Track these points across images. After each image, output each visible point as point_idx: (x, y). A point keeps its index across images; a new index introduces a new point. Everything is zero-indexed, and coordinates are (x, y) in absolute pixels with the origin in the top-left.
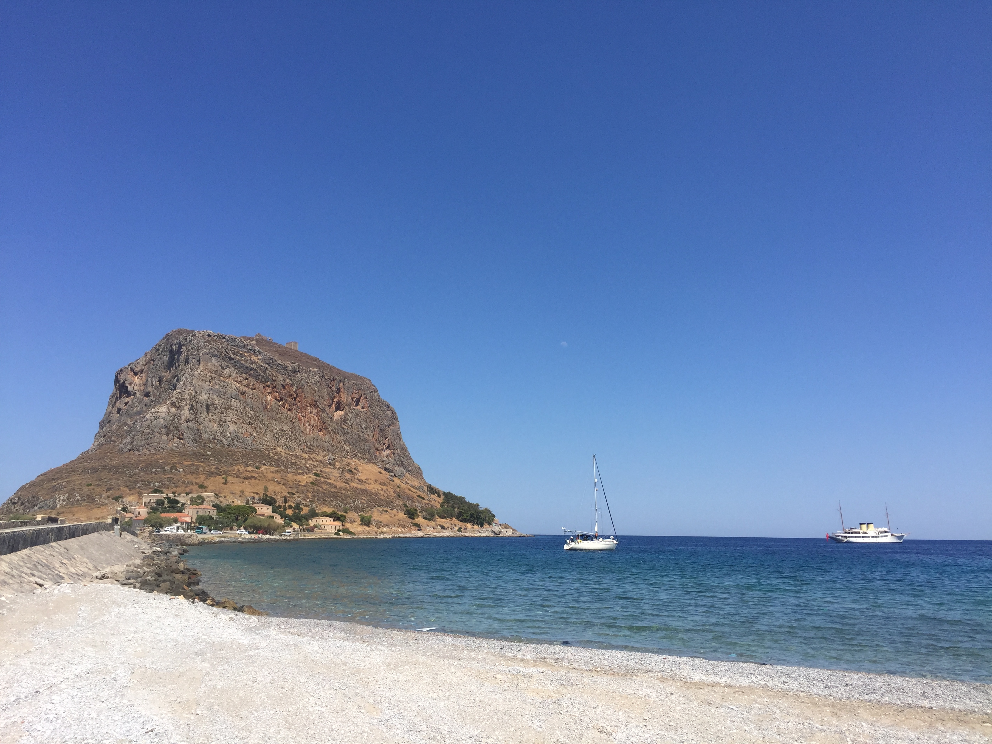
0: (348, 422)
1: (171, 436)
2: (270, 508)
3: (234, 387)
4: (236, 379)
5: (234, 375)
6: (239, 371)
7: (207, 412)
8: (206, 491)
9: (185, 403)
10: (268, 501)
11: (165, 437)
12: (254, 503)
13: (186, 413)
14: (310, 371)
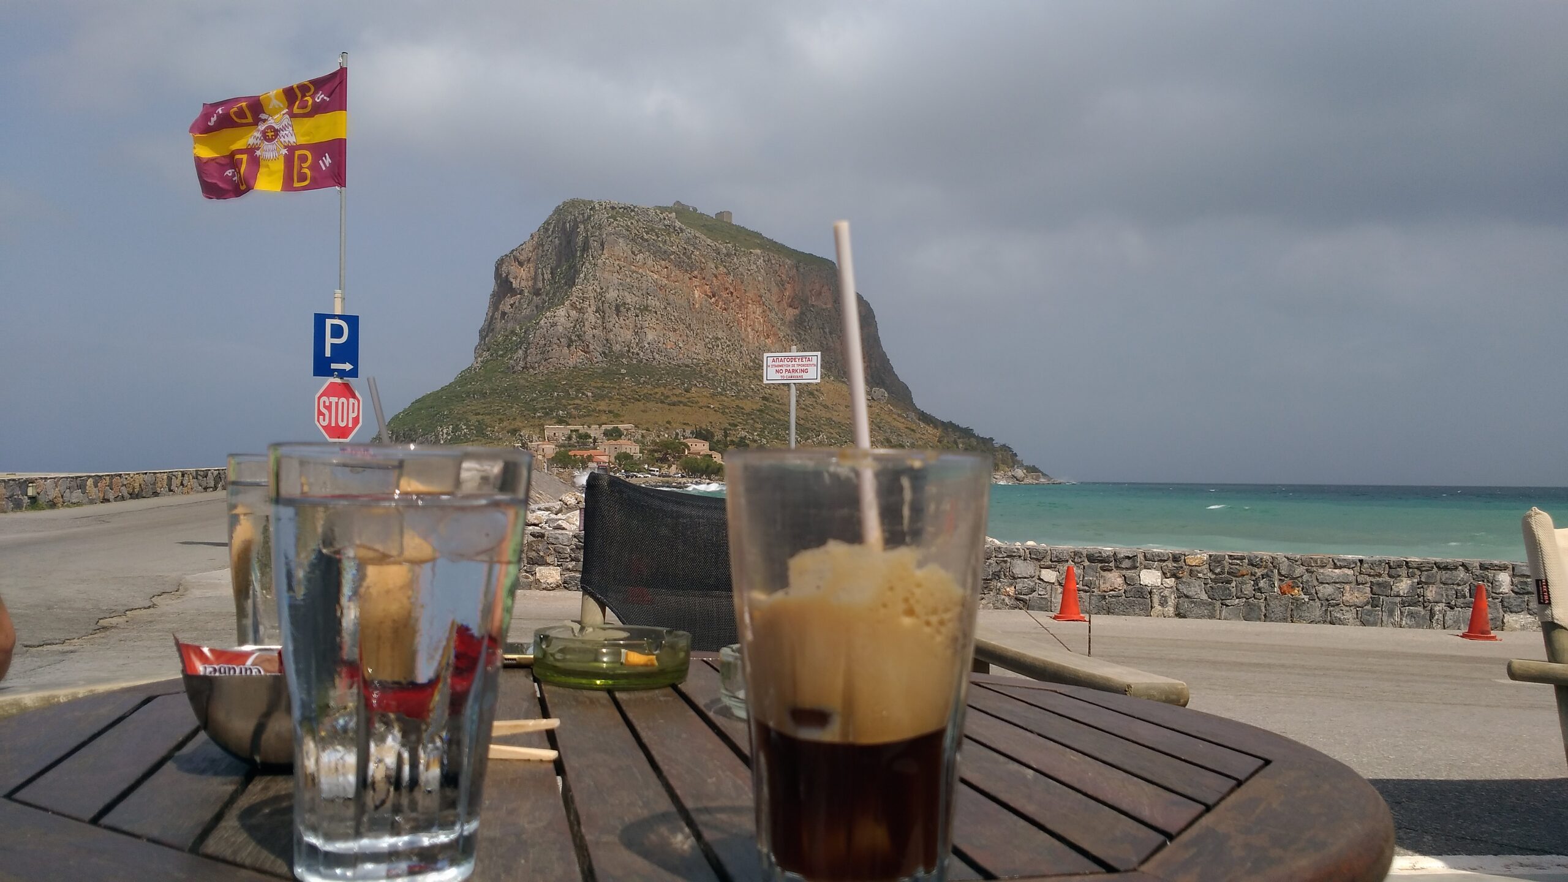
0: (806, 324)
1: (573, 348)
2: (707, 444)
3: (650, 280)
4: (652, 269)
5: (650, 262)
6: (655, 257)
7: (617, 315)
8: (622, 422)
9: (588, 303)
10: (702, 435)
11: (566, 350)
12: (685, 438)
13: (591, 317)
14: (751, 252)
